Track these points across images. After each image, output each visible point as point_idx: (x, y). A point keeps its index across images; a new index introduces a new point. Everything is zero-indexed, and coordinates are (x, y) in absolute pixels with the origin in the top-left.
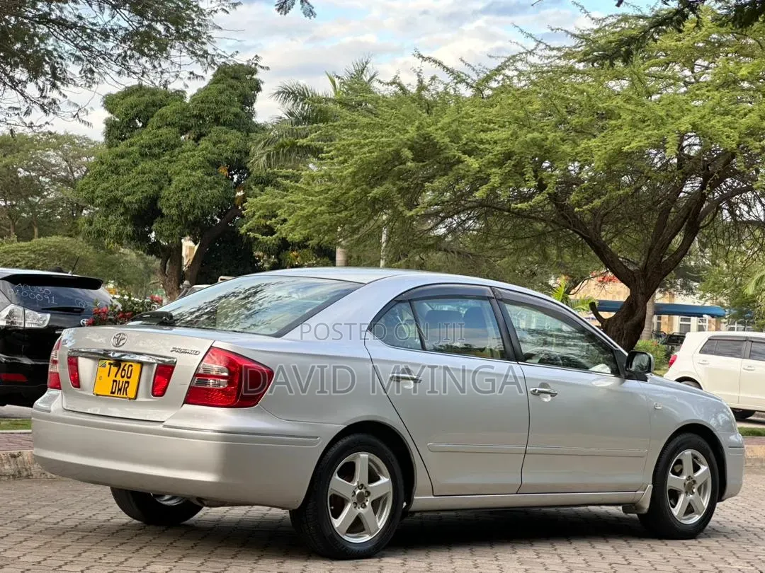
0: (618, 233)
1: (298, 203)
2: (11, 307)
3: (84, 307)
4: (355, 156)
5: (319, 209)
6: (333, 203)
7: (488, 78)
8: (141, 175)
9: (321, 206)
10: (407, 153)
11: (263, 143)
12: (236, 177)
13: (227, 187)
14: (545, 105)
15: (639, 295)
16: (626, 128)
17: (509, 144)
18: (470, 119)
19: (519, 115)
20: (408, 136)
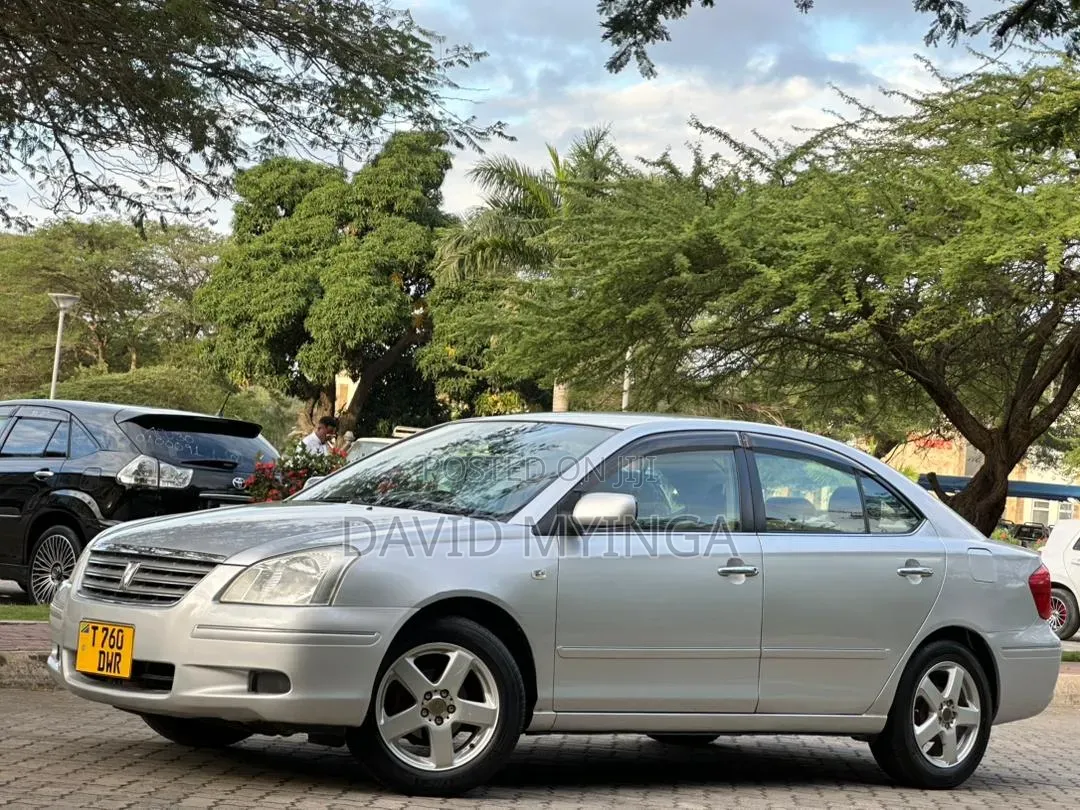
0: (966, 378)
1: (527, 325)
2: (141, 458)
3: (237, 461)
4: (610, 263)
5: (558, 334)
6: (578, 326)
7: (792, 159)
8: (283, 284)
9: (559, 331)
10: (682, 260)
11: (454, 241)
12: (413, 289)
13: (402, 303)
14: (873, 197)
15: (998, 464)
16: (988, 230)
17: (824, 251)
18: (770, 216)
19: (838, 211)
20: (683, 236)
